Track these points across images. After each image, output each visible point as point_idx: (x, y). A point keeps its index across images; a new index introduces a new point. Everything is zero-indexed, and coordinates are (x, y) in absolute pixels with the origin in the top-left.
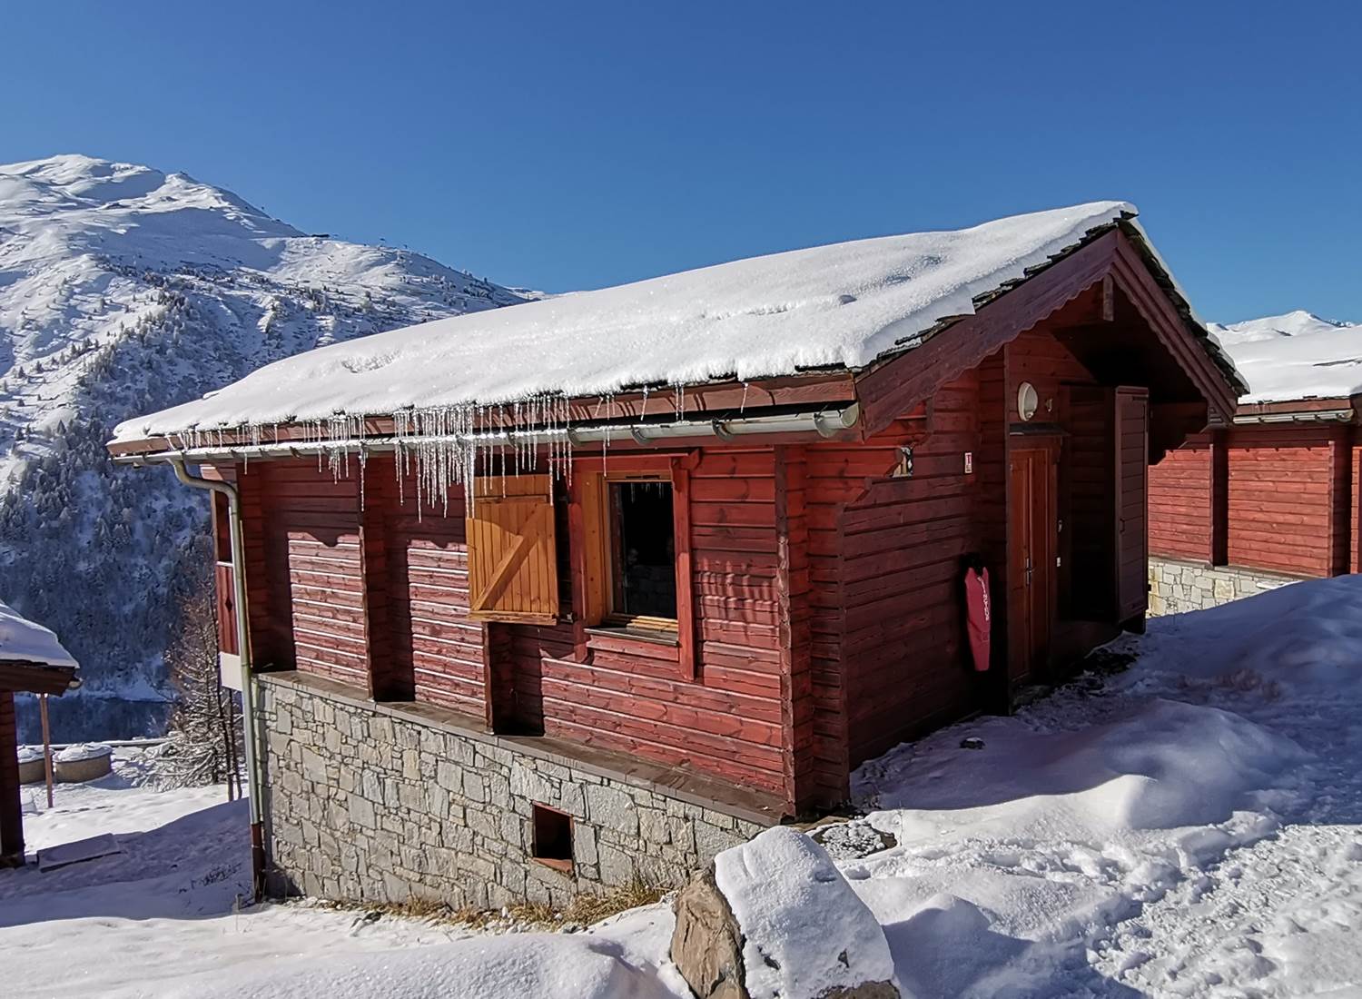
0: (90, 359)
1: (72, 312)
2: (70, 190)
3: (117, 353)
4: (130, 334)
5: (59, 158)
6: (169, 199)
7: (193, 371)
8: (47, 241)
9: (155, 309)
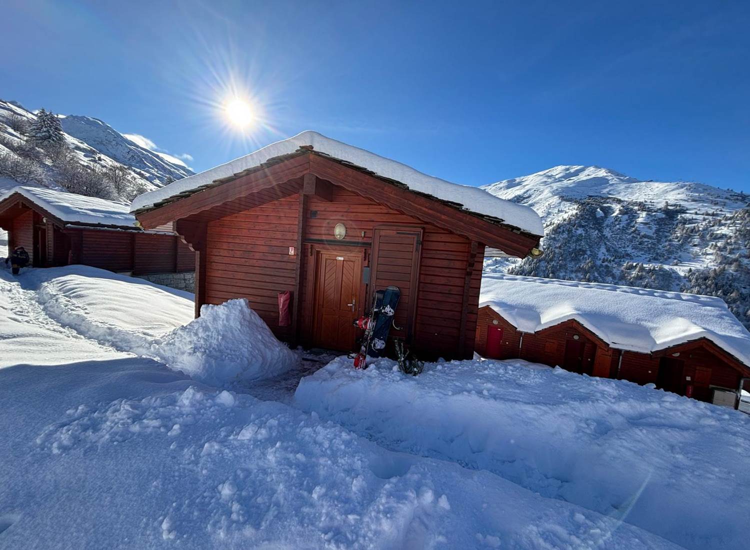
0: (551, 228)
1: (549, 213)
2: (557, 177)
3: (559, 226)
4: (565, 220)
5: (556, 167)
6: (588, 175)
7: (583, 232)
8: (547, 192)
9: (575, 212)
